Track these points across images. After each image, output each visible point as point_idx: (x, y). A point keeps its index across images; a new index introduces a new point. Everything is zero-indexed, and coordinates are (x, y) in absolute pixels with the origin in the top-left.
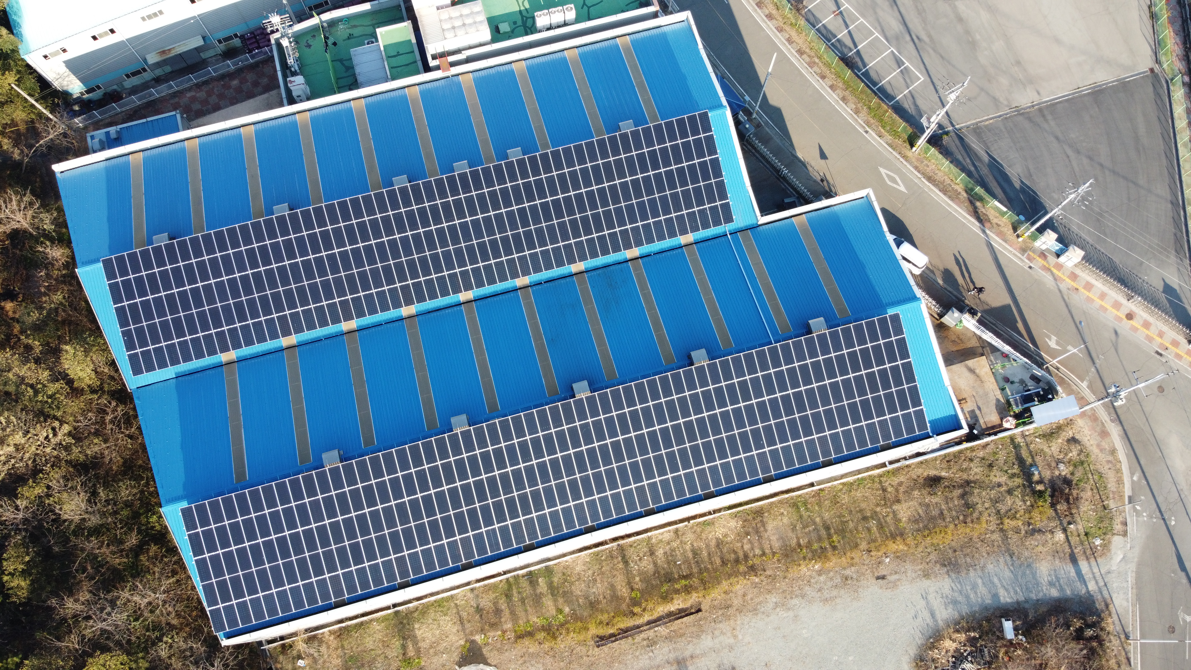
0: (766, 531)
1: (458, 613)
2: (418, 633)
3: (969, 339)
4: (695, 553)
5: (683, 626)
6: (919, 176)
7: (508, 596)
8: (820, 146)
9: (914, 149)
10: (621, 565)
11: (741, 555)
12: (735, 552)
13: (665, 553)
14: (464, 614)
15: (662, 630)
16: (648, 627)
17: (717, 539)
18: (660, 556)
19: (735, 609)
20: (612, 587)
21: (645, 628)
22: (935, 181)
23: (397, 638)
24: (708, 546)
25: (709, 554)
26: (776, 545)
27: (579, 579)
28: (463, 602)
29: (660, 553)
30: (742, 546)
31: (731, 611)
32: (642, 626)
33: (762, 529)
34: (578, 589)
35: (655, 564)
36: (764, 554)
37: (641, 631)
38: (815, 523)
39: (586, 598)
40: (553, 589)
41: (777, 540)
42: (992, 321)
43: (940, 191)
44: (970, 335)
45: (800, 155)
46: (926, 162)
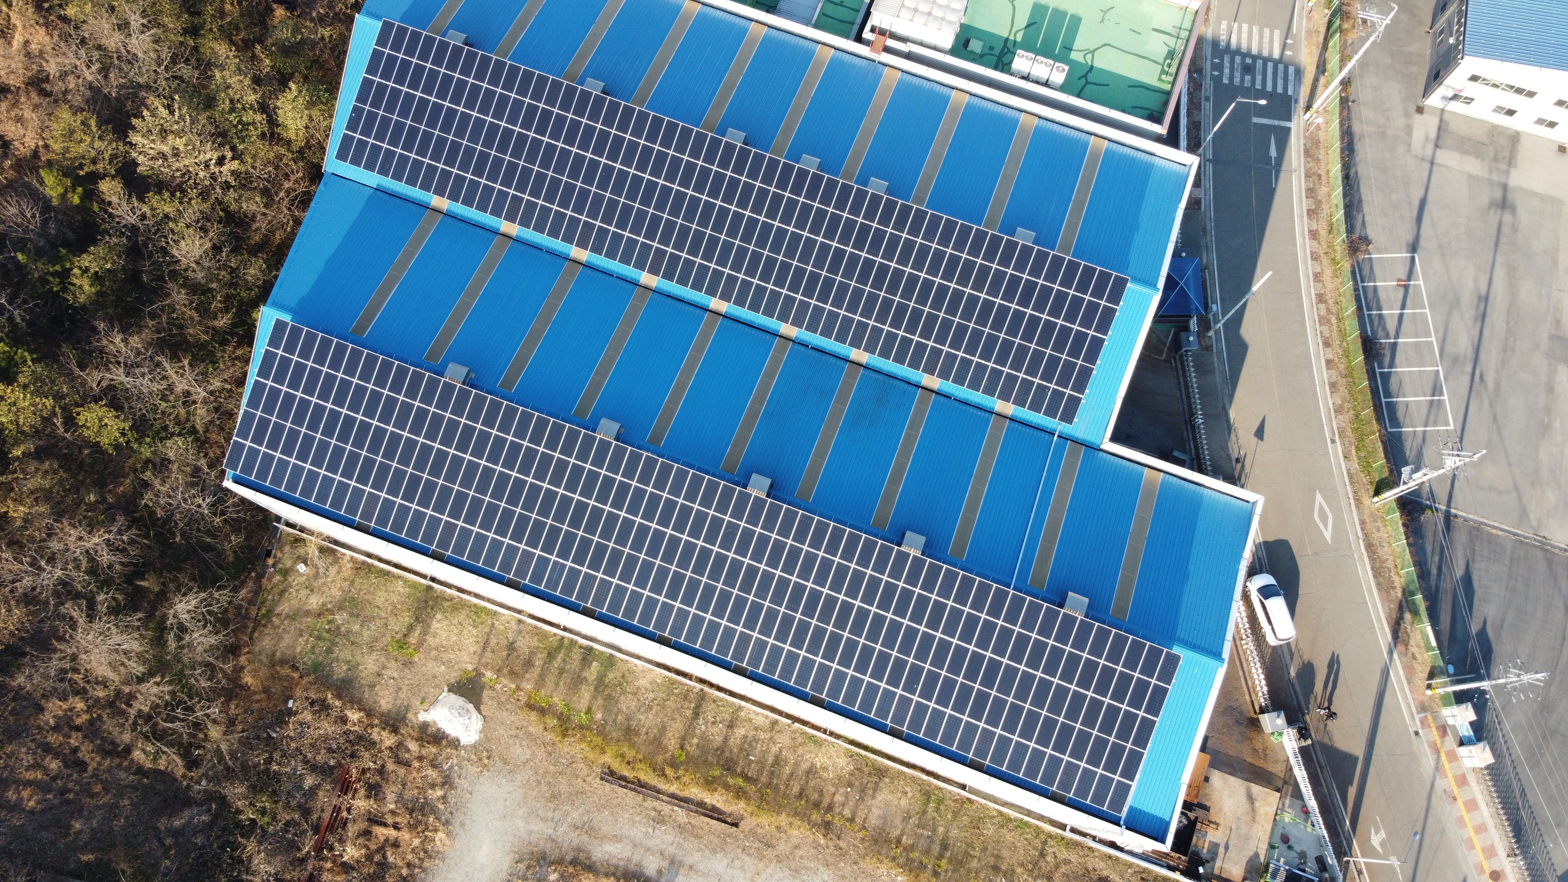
0: (873, 797)
1: (488, 635)
2: (435, 625)
3: (1276, 762)
4: (778, 761)
5: (706, 828)
6: (1360, 534)
7: (551, 656)
8: (1263, 420)
9: (1376, 499)
10: (689, 713)
11: (826, 801)
12: (821, 793)
13: (745, 737)
14: (493, 641)
15: (681, 815)
16: (669, 799)
17: (813, 765)
18: (737, 735)
19: (775, 853)
20: (663, 729)
21: (665, 798)
22: (1374, 553)
23: (411, 613)
24: (797, 764)
25: (792, 774)
26: (874, 821)
27: (636, 694)
28: (502, 627)
29: (740, 732)
30: (834, 794)
31: (769, 852)
32: (663, 793)
33: (871, 792)
34: (626, 704)
35: (726, 740)
36: (852, 820)
37: (658, 799)
38: (934, 831)
39: (628, 719)
40: (600, 684)
41: (879, 817)
42: (1322, 760)
43: (1372, 569)
44: (1281, 757)
45: (1232, 414)
46: (1379, 524)
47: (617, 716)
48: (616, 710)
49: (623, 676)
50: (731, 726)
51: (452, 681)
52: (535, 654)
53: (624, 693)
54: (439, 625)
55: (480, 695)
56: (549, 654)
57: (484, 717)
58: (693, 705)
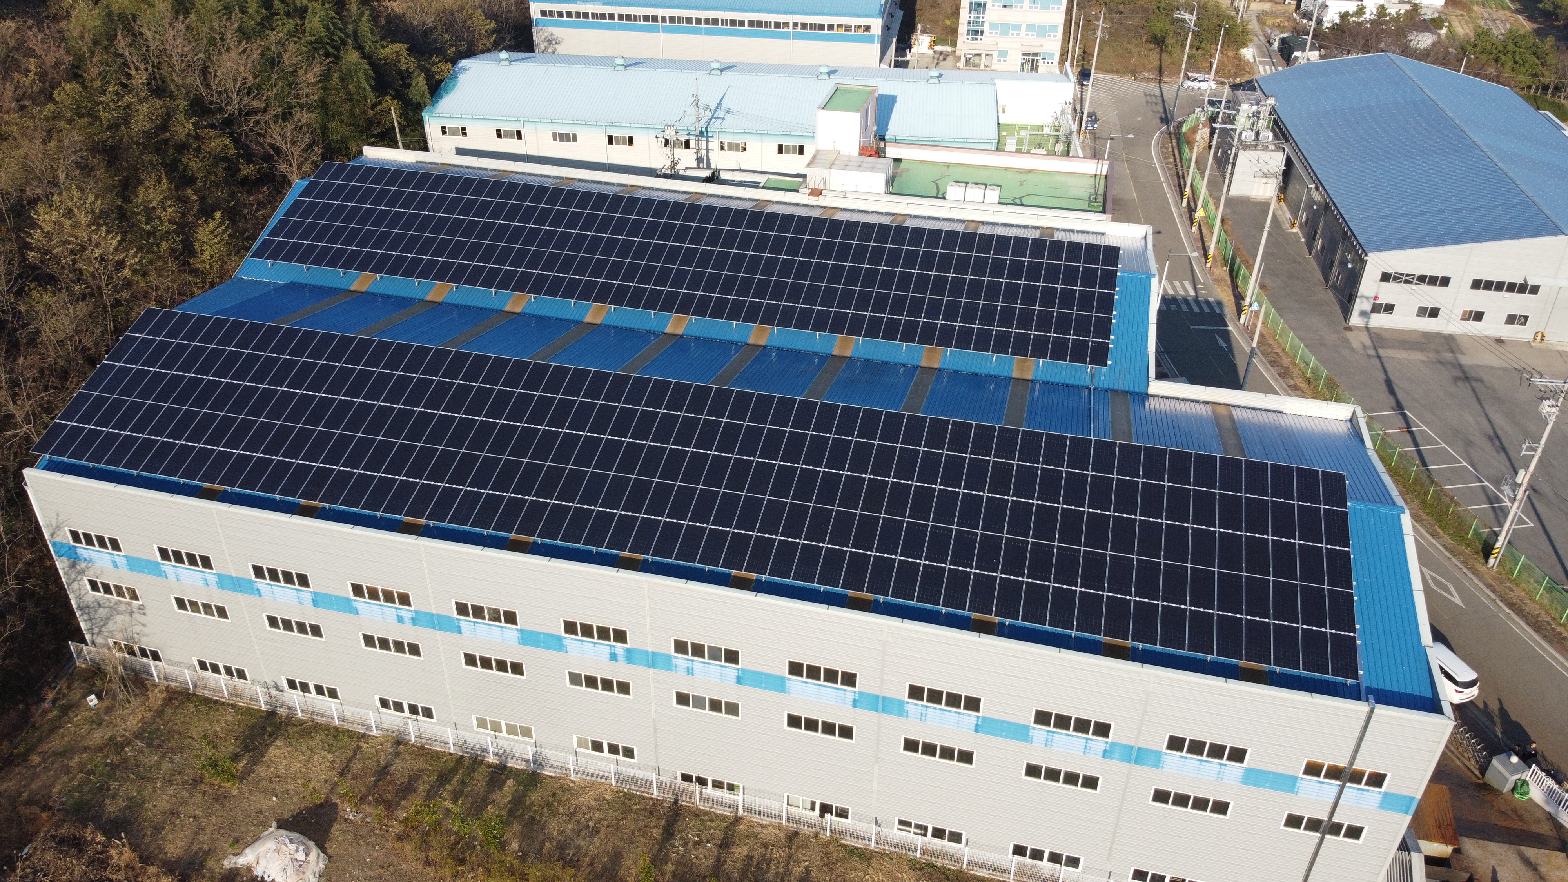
3: (1538, 821)
6: (1493, 596)
9: (1492, 560)
22: (1521, 610)
34: (558, 827)
39: (562, 847)
40: (517, 806)
43: (1528, 624)
44: (1539, 814)
46: (1509, 584)
47: (543, 843)
48: (541, 837)
49: (554, 795)
50: (725, 844)
51: (286, 815)
52: (420, 776)
53: (555, 814)
54: (278, 752)
55: (327, 831)
56: (441, 776)
57: (330, 857)
58: (663, 823)
